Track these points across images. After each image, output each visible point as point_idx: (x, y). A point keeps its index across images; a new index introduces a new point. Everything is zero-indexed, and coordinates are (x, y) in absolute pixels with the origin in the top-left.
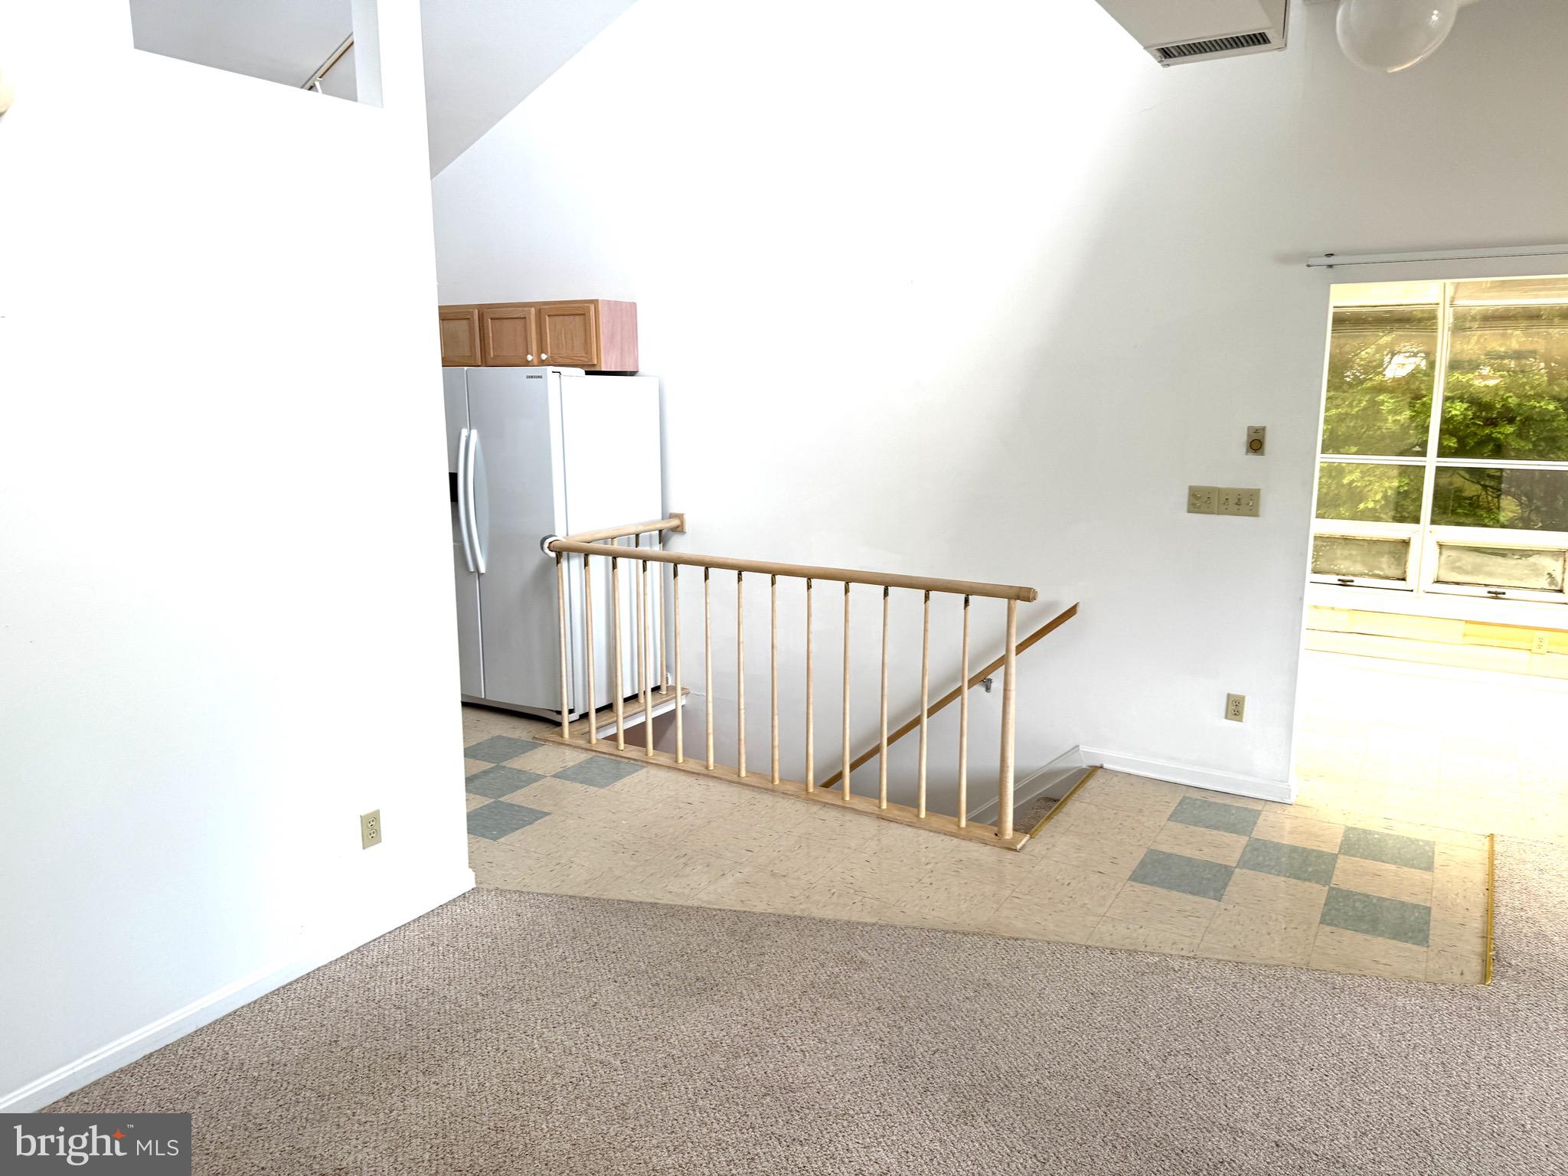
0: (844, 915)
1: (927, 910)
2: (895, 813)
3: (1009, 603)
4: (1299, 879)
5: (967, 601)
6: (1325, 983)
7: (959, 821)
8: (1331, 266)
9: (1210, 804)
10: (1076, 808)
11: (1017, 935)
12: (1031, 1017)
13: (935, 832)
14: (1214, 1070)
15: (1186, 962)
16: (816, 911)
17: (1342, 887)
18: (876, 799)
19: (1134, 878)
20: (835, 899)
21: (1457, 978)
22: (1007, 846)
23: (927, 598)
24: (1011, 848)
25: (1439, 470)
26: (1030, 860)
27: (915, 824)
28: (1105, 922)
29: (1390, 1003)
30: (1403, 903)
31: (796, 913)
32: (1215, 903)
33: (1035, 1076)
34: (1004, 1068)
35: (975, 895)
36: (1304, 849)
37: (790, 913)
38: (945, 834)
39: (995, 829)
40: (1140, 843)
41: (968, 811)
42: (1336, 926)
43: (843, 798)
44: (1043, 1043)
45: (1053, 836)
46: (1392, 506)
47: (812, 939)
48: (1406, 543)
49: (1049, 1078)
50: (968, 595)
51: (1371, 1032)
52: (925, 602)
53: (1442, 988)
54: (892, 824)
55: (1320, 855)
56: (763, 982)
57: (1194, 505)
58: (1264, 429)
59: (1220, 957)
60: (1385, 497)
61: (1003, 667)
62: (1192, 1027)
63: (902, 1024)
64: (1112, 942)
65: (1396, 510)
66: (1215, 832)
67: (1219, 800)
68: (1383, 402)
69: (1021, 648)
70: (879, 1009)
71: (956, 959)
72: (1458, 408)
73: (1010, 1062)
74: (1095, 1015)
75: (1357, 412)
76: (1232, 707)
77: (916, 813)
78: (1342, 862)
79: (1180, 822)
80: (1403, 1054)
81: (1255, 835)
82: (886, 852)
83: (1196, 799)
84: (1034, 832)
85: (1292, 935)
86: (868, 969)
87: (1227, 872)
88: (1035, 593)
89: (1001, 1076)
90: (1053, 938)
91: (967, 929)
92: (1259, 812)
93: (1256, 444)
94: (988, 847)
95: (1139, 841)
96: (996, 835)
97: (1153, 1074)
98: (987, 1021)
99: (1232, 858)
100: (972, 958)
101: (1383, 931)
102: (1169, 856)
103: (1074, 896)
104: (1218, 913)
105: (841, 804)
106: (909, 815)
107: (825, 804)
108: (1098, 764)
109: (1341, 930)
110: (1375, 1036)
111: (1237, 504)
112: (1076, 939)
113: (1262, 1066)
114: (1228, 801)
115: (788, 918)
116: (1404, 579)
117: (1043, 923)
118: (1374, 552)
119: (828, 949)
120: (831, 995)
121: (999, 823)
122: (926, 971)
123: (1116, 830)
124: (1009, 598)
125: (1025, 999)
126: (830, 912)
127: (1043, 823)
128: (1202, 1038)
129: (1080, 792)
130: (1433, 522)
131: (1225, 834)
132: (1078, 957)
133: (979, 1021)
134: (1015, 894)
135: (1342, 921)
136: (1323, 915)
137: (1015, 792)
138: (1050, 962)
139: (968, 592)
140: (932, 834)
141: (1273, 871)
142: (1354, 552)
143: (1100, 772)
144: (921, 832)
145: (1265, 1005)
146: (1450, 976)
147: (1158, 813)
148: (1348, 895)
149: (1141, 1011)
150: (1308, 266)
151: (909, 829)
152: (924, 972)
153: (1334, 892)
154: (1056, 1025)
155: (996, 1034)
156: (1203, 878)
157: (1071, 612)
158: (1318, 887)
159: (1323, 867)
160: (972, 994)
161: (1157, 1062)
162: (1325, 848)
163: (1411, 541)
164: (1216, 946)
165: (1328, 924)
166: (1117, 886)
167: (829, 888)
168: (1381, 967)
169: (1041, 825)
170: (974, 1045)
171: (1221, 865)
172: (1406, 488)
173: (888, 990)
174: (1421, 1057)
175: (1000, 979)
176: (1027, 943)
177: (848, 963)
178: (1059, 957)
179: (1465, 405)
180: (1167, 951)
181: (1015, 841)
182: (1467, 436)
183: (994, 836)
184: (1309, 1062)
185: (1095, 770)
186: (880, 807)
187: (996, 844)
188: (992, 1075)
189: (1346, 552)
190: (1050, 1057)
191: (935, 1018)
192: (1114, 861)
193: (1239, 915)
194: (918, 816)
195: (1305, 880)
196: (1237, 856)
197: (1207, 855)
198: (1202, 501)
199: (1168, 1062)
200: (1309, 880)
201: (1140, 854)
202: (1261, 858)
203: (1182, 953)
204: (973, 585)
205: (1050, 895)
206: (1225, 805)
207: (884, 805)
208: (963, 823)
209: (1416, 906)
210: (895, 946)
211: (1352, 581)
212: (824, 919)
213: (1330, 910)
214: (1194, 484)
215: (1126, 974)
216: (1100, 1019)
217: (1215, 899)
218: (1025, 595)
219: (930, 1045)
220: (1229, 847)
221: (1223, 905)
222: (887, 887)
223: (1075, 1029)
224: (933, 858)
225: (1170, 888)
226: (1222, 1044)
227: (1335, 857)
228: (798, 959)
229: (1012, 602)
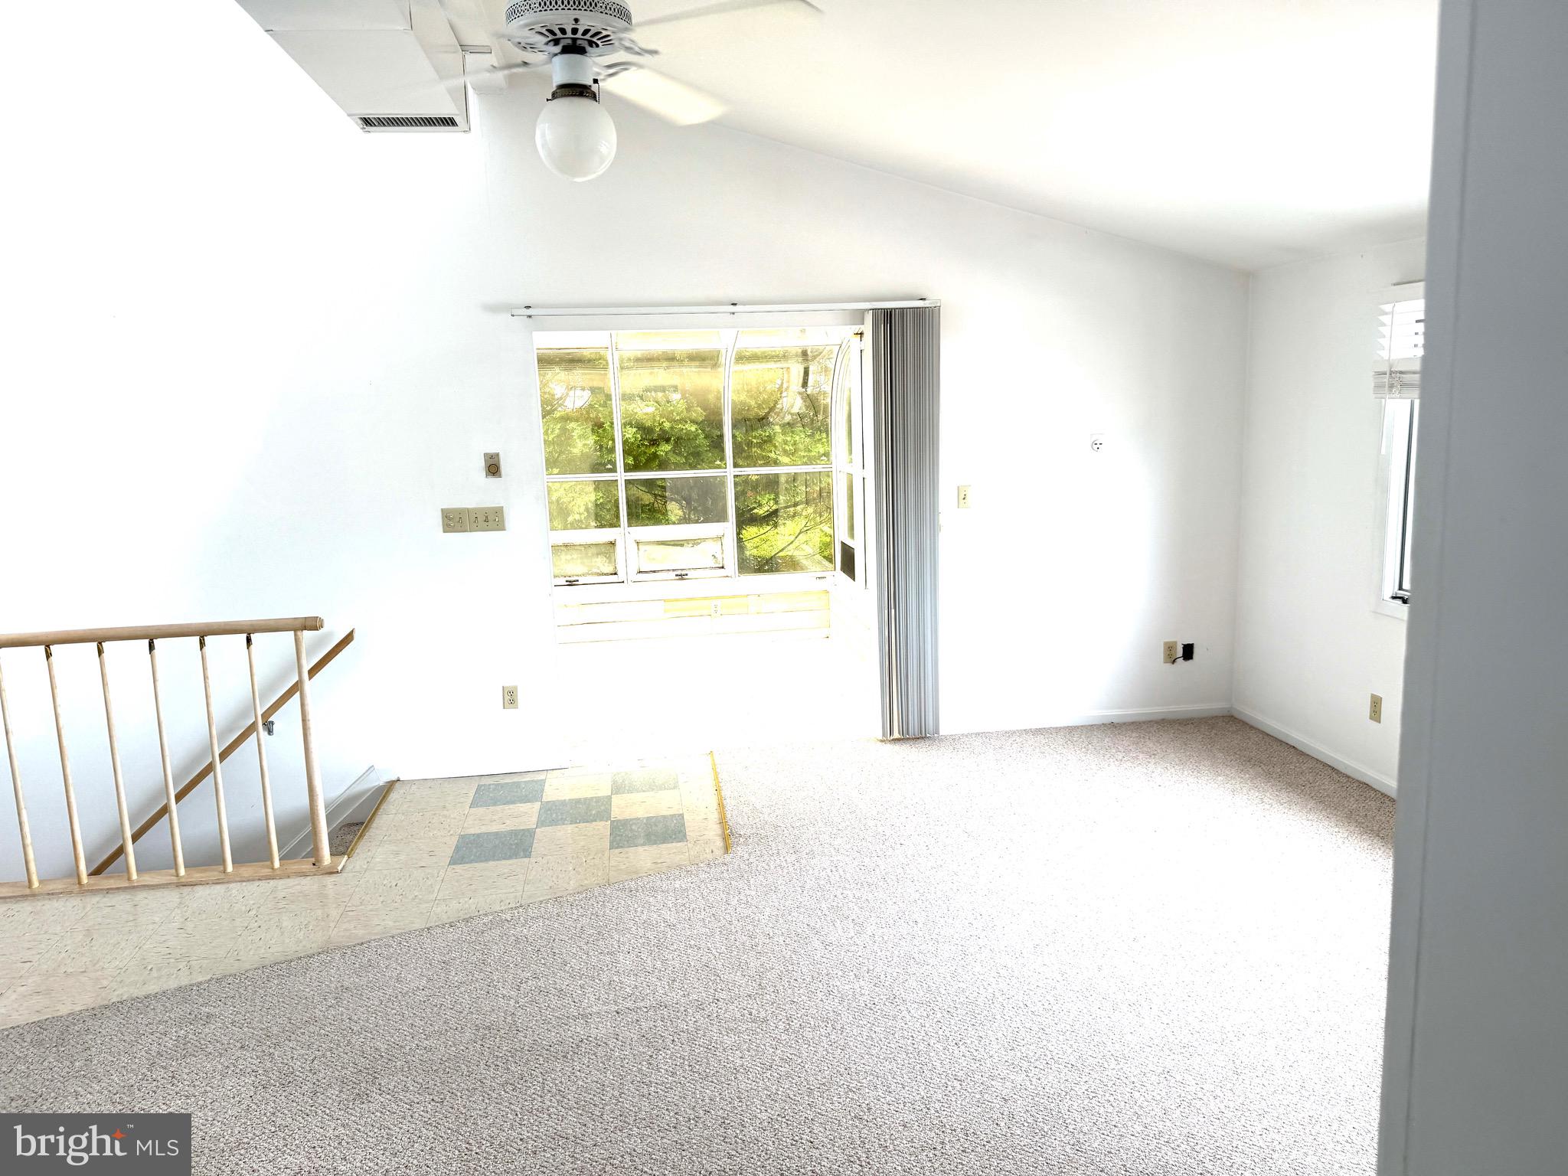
0: (172, 984)
1: (263, 951)
2: (197, 876)
3: (295, 635)
4: (587, 822)
5: (249, 640)
6: (623, 890)
7: (272, 863)
8: (530, 316)
9: (502, 786)
10: (384, 822)
11: (360, 941)
12: (395, 1000)
13: (248, 881)
14: (558, 981)
15: (516, 912)
16: (136, 991)
17: (619, 818)
18: (170, 868)
19: (454, 861)
20: (155, 974)
21: (710, 856)
22: (329, 871)
23: (202, 644)
24: (332, 872)
25: (628, 482)
26: (354, 876)
27: (224, 880)
28: (437, 904)
29: (671, 888)
30: (664, 817)
31: (112, 1001)
32: (526, 860)
33: (413, 1042)
34: (383, 1047)
35: (309, 922)
36: (586, 799)
37: (106, 1002)
38: (259, 880)
39: (313, 860)
40: (451, 833)
41: (280, 849)
42: (622, 847)
43: (129, 879)
44: (412, 1015)
45: (369, 850)
46: (593, 517)
47: (142, 1016)
48: (613, 544)
49: (426, 1039)
50: (249, 634)
51: (663, 912)
52: (201, 649)
53: (702, 865)
54: (195, 887)
55: (598, 800)
56: (99, 1073)
57: (448, 525)
58: (498, 455)
59: (541, 899)
60: (587, 510)
61: (298, 693)
62: (534, 957)
63: (272, 1050)
64: (449, 918)
65: (596, 519)
66: (511, 806)
67: (508, 780)
68: (573, 430)
69: (313, 672)
70: (242, 1047)
71: (308, 980)
72: (630, 432)
73: (388, 1041)
74: (451, 977)
75: (553, 439)
76: (507, 698)
77: (222, 869)
78: (616, 800)
79: (481, 806)
80: (687, 918)
81: (544, 799)
82: (199, 914)
83: (490, 785)
84: (350, 852)
85: (592, 864)
86: (217, 1019)
87: (530, 834)
88: (322, 621)
89: (383, 1054)
90: (395, 932)
91: (311, 952)
92: (543, 781)
93: (493, 468)
94: (309, 878)
95: (449, 832)
96: (314, 864)
97: (512, 1002)
98: (355, 1018)
99: (531, 822)
100: (324, 973)
101: (655, 840)
102: (479, 835)
103: (404, 893)
104: (530, 867)
105: (127, 885)
106: (216, 873)
107: (108, 891)
108: (394, 778)
109: (626, 849)
110: (667, 915)
111: (485, 521)
112: (417, 926)
113: (593, 964)
114: (516, 779)
115: (106, 1007)
116: (615, 574)
117: (382, 924)
118: (590, 555)
119: (166, 1018)
120: (185, 1056)
121: (315, 852)
122: (281, 1000)
123: (427, 828)
124: (295, 630)
125: (385, 988)
126: (153, 987)
127: (357, 842)
128: (543, 962)
129: (384, 806)
130: (630, 525)
131: (521, 805)
132: (423, 939)
133: (348, 1021)
134: (348, 909)
135: (626, 843)
136: (611, 843)
137: (327, 817)
138: (399, 951)
139: (248, 631)
140: (244, 884)
141: (566, 822)
142: (575, 556)
143: (397, 785)
144: (232, 885)
145: (584, 921)
146: (705, 856)
147: (460, 805)
148: (625, 823)
149: (489, 961)
150: (513, 316)
151: (218, 887)
152: (279, 1002)
153: (615, 824)
154: (421, 996)
155: (367, 1024)
156: (511, 844)
157: (348, 639)
158: (603, 823)
159: (602, 808)
160: (333, 1002)
161: (513, 993)
162: (600, 794)
163: (617, 542)
164: (536, 892)
165: (617, 848)
166: (441, 873)
167: (143, 967)
168: (659, 865)
169: (356, 844)
170: (349, 1041)
171: (523, 830)
172: (601, 500)
173: (246, 1029)
174: (699, 916)
175: (357, 980)
176: (373, 944)
177: (193, 1022)
178: (405, 944)
179: (635, 430)
180: (498, 908)
181: (334, 865)
182: (639, 455)
183: (312, 866)
184: (625, 948)
185: (391, 785)
186: (177, 875)
187: (316, 873)
188: (374, 1057)
189: (569, 557)
190: (422, 1023)
191: (303, 1034)
192: (431, 853)
193: (548, 863)
194: (224, 871)
195: (592, 821)
196: (535, 819)
197: (510, 825)
198: (455, 521)
199: (522, 989)
200: (595, 821)
201: (453, 841)
202: (554, 815)
203: (510, 906)
204: (254, 623)
205: (381, 899)
206: (514, 783)
207: (182, 872)
208: (277, 864)
209: (673, 816)
210: (240, 990)
211: (578, 581)
212: (150, 994)
213: (615, 837)
214: (445, 507)
215: (468, 938)
216: (456, 979)
217: (526, 857)
218: (312, 624)
219: (307, 1057)
220: (526, 814)
221: (533, 860)
222: (212, 945)
223: (438, 994)
224: (253, 904)
225: (487, 860)
226: (559, 960)
227: (609, 798)
228: (133, 1039)
229: (299, 633)
